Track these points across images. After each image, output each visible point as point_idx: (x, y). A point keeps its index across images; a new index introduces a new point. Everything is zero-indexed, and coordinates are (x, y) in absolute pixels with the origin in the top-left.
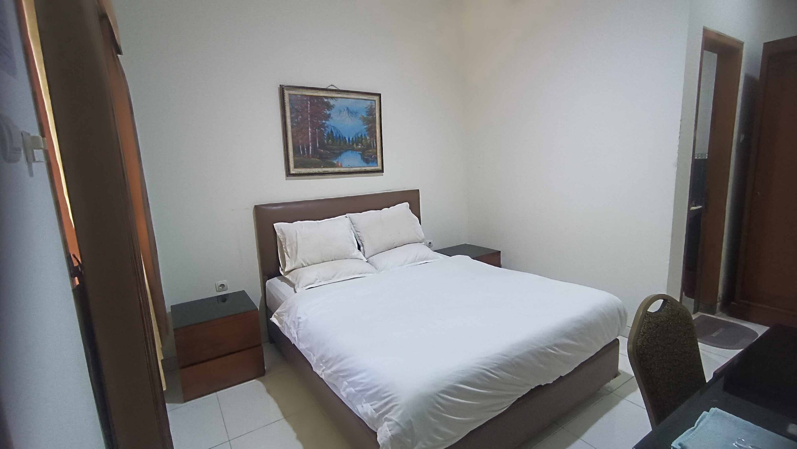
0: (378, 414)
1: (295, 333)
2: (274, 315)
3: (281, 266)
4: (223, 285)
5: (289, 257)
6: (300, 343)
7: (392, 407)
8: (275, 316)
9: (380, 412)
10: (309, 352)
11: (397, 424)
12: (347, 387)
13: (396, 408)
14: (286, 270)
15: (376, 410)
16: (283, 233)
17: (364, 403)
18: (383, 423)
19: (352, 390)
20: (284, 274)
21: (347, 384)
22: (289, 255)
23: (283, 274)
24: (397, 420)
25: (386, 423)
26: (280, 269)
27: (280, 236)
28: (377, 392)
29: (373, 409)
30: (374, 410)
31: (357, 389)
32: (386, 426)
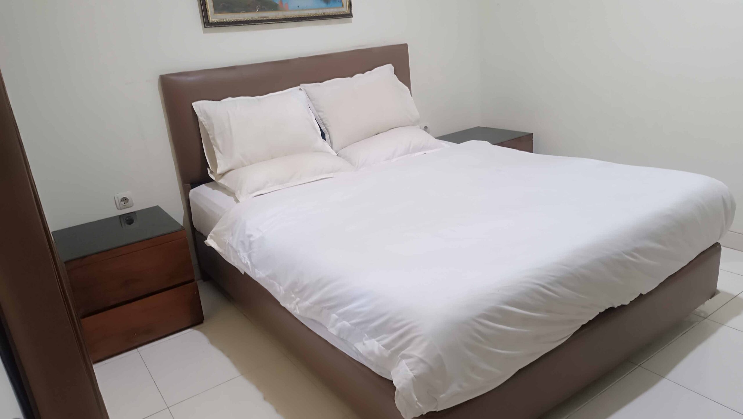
0: (389, 351)
1: (246, 258)
2: (211, 236)
3: (209, 168)
4: (125, 200)
5: (220, 151)
6: (256, 270)
7: (411, 341)
8: (212, 238)
9: (393, 349)
10: (271, 281)
11: (422, 361)
12: (337, 320)
13: (418, 340)
14: (219, 171)
15: (387, 346)
16: (208, 117)
17: (366, 339)
18: (400, 361)
19: (346, 323)
20: (216, 178)
21: (337, 317)
22: (221, 149)
23: (213, 178)
24: (420, 356)
25: (404, 362)
26: (209, 171)
27: (204, 121)
28: (386, 323)
29: (382, 345)
30: (384, 346)
31: (354, 321)
32: (405, 364)
